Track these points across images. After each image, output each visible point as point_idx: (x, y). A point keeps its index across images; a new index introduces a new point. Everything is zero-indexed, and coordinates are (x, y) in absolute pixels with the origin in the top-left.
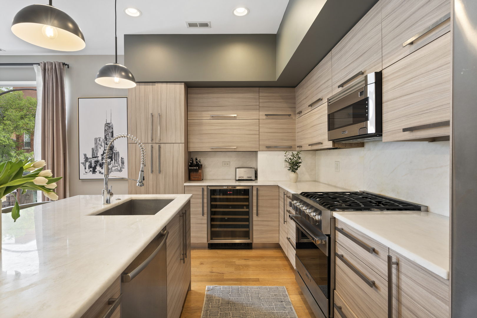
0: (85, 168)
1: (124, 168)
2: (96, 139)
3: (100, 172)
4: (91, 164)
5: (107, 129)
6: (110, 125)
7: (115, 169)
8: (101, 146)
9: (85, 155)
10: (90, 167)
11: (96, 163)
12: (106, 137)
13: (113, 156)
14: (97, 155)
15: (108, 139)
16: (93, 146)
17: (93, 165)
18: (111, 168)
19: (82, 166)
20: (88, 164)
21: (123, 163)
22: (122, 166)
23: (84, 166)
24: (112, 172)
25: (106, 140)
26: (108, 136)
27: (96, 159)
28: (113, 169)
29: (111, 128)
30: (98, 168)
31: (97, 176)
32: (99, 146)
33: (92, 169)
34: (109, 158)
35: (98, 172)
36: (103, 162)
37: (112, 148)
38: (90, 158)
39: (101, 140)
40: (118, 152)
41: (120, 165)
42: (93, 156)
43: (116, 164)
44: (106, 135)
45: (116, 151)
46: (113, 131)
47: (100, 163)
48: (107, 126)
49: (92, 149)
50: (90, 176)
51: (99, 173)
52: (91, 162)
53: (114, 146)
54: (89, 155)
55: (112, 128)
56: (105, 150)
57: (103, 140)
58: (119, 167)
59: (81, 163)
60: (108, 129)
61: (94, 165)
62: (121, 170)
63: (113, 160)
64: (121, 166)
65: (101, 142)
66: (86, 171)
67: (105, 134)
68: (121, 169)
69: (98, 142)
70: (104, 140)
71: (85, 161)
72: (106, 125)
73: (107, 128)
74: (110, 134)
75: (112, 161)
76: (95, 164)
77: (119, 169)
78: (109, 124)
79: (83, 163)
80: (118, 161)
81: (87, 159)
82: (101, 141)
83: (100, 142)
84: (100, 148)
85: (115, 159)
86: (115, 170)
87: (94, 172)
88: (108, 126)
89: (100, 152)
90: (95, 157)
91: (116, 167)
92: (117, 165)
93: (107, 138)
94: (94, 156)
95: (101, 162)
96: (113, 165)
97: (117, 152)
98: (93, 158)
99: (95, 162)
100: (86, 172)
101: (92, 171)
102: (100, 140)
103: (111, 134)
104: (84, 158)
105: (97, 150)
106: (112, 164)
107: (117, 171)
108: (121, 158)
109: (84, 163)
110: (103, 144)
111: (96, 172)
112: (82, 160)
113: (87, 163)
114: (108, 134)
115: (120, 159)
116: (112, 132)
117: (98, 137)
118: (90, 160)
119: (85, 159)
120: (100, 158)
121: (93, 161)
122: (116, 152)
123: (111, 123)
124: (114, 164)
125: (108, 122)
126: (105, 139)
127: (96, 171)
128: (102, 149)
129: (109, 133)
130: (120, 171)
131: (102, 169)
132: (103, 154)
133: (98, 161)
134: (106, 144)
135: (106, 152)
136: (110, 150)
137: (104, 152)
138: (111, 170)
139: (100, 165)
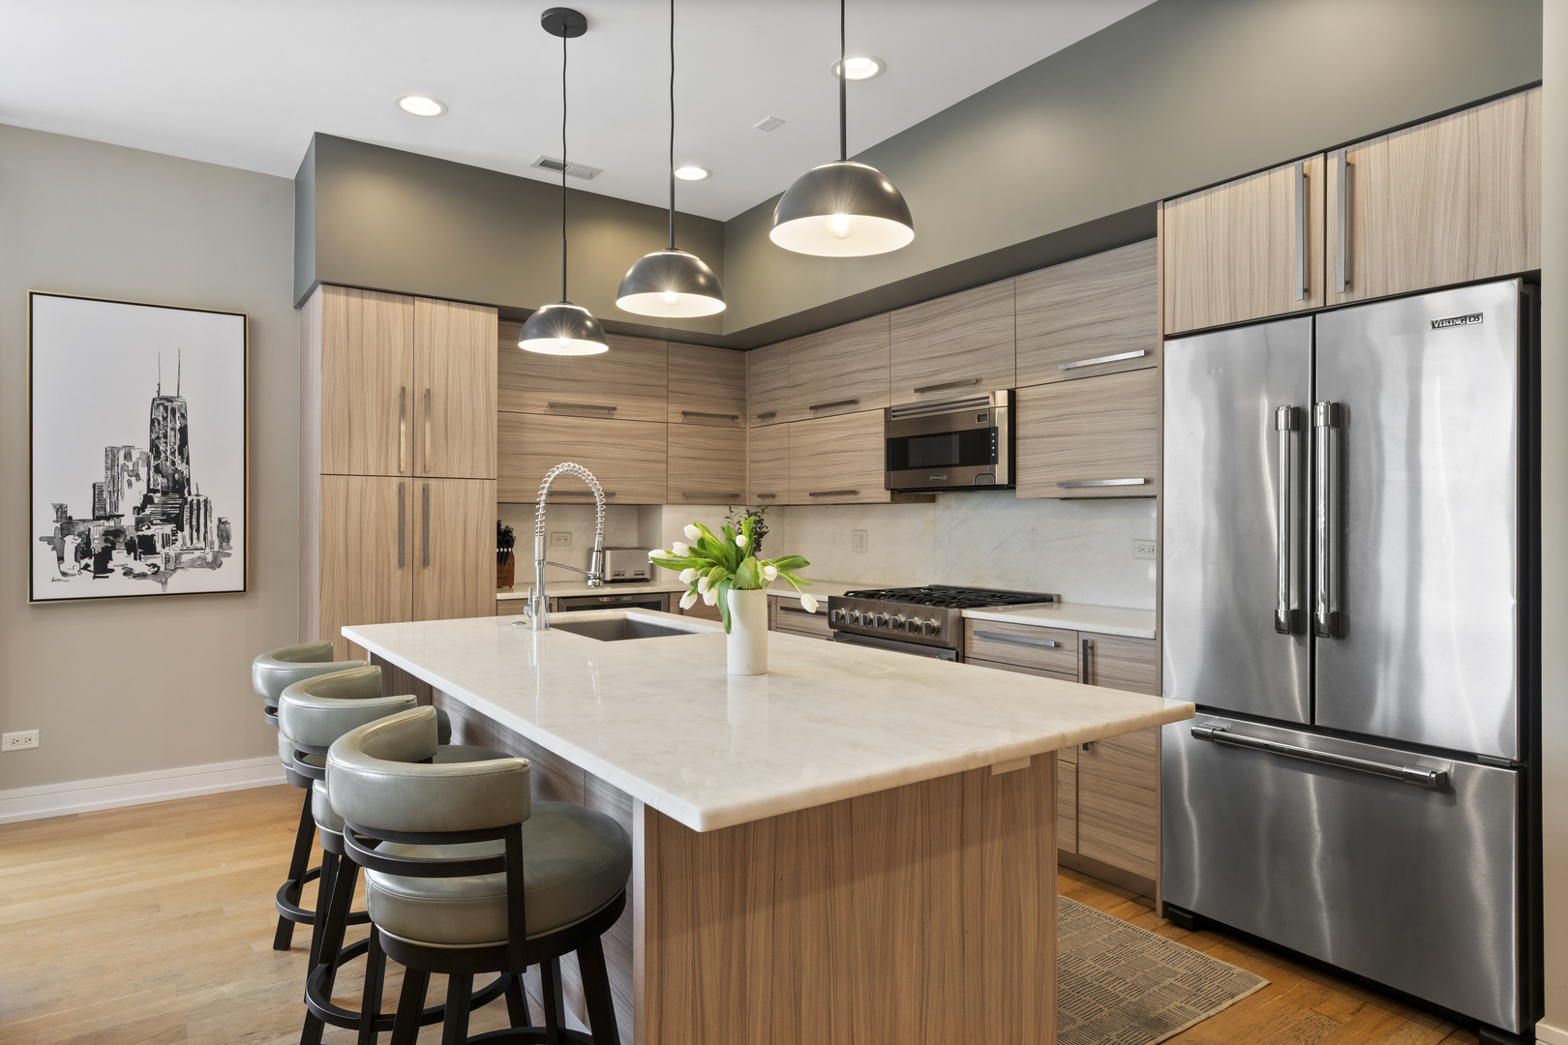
0: (61, 559)
1: (229, 555)
2: (111, 453)
3: (128, 572)
4: (88, 541)
5: (161, 419)
6: (175, 404)
7: (193, 561)
8: (133, 479)
9: (61, 510)
10: (83, 551)
11: (111, 538)
12: (154, 447)
13: (186, 514)
14: (116, 508)
15: (163, 455)
16: (101, 477)
17: (97, 545)
18: (178, 557)
19: (44, 554)
20: (71, 543)
21: (224, 537)
22: (221, 547)
23: (53, 549)
24: (179, 571)
25: (157, 456)
26: (166, 443)
27: (112, 523)
28: (185, 558)
29: (178, 415)
30: (120, 557)
31: (115, 584)
32: (126, 477)
33: (91, 562)
34: (167, 519)
35: (119, 571)
36: (140, 533)
37: (179, 486)
38: (84, 521)
39: (135, 455)
40: (206, 501)
41: (212, 543)
42: (97, 514)
43: (195, 541)
44: (158, 438)
45: (197, 495)
46: (186, 426)
47: (128, 538)
48: (161, 407)
49: (94, 485)
50: (86, 585)
51: (125, 574)
52: (88, 536)
53: (188, 480)
54: (81, 509)
55: (183, 416)
56: (150, 490)
57: (144, 457)
58: (208, 550)
59: (41, 539)
60: (165, 419)
61: (103, 545)
62: (218, 562)
63: (187, 527)
64: (216, 549)
65: (135, 464)
66: (64, 567)
67: (154, 436)
68: (215, 558)
69: (121, 461)
70: (148, 457)
71: (62, 529)
72: (156, 402)
73: (160, 414)
74: (174, 439)
75: (182, 530)
76: (106, 541)
77: (210, 558)
78: (169, 400)
79: (50, 540)
80: (206, 532)
81: (67, 524)
82: (134, 459)
83: (130, 465)
84: (130, 484)
85: (194, 523)
86: (193, 564)
87: (102, 568)
88: (166, 408)
89: (131, 497)
90: (108, 518)
91: (197, 553)
92: (202, 544)
93: (161, 448)
94: (102, 513)
95: (132, 533)
96: (184, 544)
97: (202, 499)
98: (97, 518)
99: (106, 533)
100: (64, 574)
101: (92, 568)
102: (128, 456)
103: (178, 436)
104: (57, 521)
105: (116, 491)
106: (179, 543)
107: (201, 566)
108: (220, 520)
109: (57, 541)
110: (143, 471)
111: (112, 571)
112: (45, 524)
113: (69, 539)
114: (165, 437)
115: (213, 525)
116: (183, 431)
117: (119, 445)
118: (81, 528)
119: (58, 525)
120: (128, 521)
121: (97, 531)
122: (198, 501)
123: (178, 397)
124: (188, 542)
125: (168, 391)
126: (151, 451)
127: (110, 566)
128: (140, 489)
129: (170, 434)
130: (215, 564)
131: (135, 559)
132: (142, 508)
133: (117, 533)
134: (157, 470)
135: (157, 498)
136: (174, 491)
137: (148, 500)
138: (175, 564)
139: (130, 547)
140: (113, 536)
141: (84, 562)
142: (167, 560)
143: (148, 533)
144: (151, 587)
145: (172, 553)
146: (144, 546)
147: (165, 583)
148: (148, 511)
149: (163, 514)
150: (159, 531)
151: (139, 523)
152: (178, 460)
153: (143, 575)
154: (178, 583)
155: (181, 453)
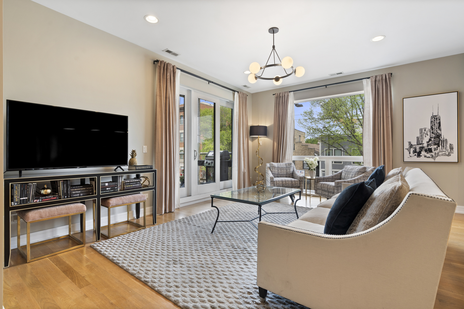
0: (410, 153)
1: (453, 153)
2: (421, 130)
3: (425, 156)
4: (416, 149)
5: (433, 121)
6: (437, 117)
7: (442, 154)
8: (426, 135)
9: (410, 143)
10: (415, 152)
11: (421, 149)
12: (432, 128)
13: (440, 143)
14: (422, 142)
15: (434, 129)
16: (419, 135)
17: (418, 150)
18: (438, 153)
19: (406, 152)
21: (452, 148)
22: (450, 151)
23: (408, 151)
24: (438, 157)
25: (433, 129)
26: (435, 126)
27: (421, 145)
28: (440, 153)
29: (438, 119)
30: (423, 153)
31: (422, 159)
32: (425, 135)
33: (416, 154)
34: (435, 144)
35: (423, 156)
36: (428, 148)
37: (438, 136)
38: (415, 145)
39: (427, 130)
40: (446, 140)
41: (448, 150)
42: (418, 143)
43: (443, 149)
44: (433, 125)
45: (444, 138)
46: (440, 122)
47: (425, 149)
48: (433, 118)
49: (417, 137)
50: (415, 159)
51: (424, 157)
52: (416, 148)
53: (441, 135)
54: (414, 142)
55: (439, 120)
56: (430, 138)
57: (429, 130)
58: (447, 152)
59: (406, 149)
60: (434, 121)
61: (419, 150)
62: (450, 155)
63: (441, 146)
64: (449, 151)
65: (427, 132)
66: (410, 155)
67: (432, 125)
69: (423, 131)
70: (430, 130)
71: (410, 147)
72: (432, 117)
73: (433, 120)
74: (437, 125)
75: (439, 147)
76: (420, 149)
77: (447, 154)
78: (436, 116)
79: (407, 149)
80: (446, 147)
81: (411, 146)
82: (427, 131)
83: (426, 132)
84: (426, 136)
85: (443, 145)
86: (442, 155)
87: (419, 155)
88: (435, 118)
89: (426, 139)
90: (420, 144)
91: (444, 152)
92: (445, 150)
93: (434, 128)
94: (419, 143)
95: (426, 148)
96: (440, 150)
97: (445, 139)
99: (420, 148)
100: (411, 156)
101: (417, 155)
102: (425, 130)
103: (438, 124)
105: (422, 138)
106: (438, 150)
107: (445, 155)
108: (450, 144)
109: (409, 149)
110: (429, 133)
111: (421, 156)
112: (407, 146)
113: (411, 149)
114: (435, 125)
115: (448, 146)
116: (439, 123)
117: (423, 128)
118: (414, 146)
119: (409, 146)
120: (425, 145)
121: (418, 147)
122: (444, 140)
123: (438, 115)
124: (441, 150)
125: (435, 114)
126: (431, 128)
127: (421, 155)
128: (428, 137)
129: (436, 124)
130: (449, 155)
131: (427, 153)
132: (429, 142)
133: (423, 148)
134: (433, 133)
135: (432, 139)
136: (437, 137)
137: (430, 140)
138: (437, 155)
139: (426, 151)
140: (422, 148)
141: (415, 154)
142: (435, 154)
143: (430, 147)
144: (431, 160)
145: (437, 152)
146: (430, 150)
147: (435, 159)
148: (430, 142)
149: (434, 143)
150: (433, 147)
151: (428, 145)
152: (438, 130)
153: (429, 157)
154: (438, 159)
155: (439, 128)
